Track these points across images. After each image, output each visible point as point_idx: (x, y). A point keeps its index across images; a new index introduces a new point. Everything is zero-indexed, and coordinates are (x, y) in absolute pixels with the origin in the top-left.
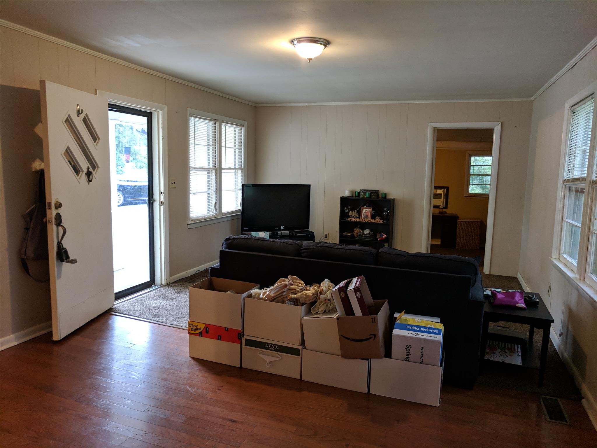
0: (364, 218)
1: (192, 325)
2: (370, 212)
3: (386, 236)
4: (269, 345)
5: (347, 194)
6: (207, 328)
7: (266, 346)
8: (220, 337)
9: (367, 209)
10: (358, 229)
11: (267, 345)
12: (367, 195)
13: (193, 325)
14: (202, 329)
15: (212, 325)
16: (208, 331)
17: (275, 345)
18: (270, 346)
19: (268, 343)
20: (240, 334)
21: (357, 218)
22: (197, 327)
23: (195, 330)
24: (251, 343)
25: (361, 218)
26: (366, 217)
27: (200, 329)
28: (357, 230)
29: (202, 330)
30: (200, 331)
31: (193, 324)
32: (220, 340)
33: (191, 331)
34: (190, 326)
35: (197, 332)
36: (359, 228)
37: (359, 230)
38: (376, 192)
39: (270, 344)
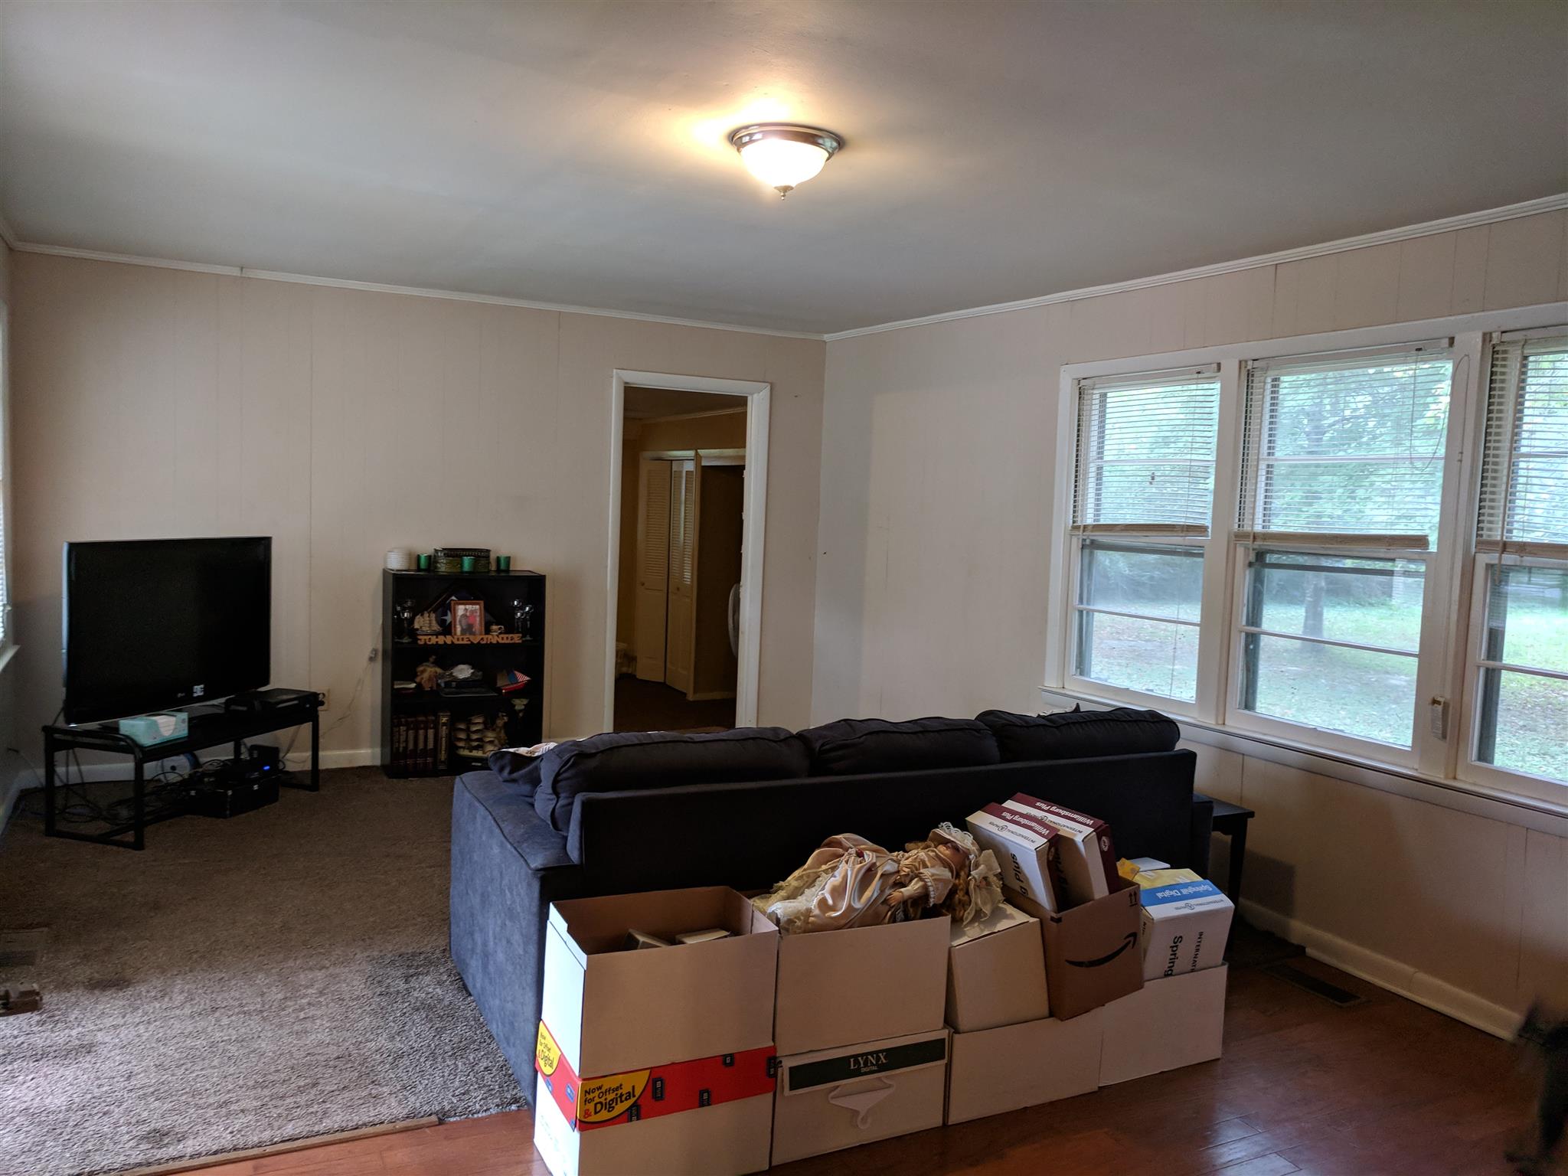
0: (463, 632)
1: (597, 1093)
2: (478, 614)
3: (528, 678)
4: (860, 1058)
5: (396, 562)
6: (655, 1082)
7: (852, 1068)
8: (705, 1096)
9: (467, 607)
10: (432, 665)
11: (857, 1062)
12: (467, 563)
13: (603, 1090)
14: (637, 1094)
15: (673, 1063)
16: (662, 1091)
17: (877, 1052)
18: (862, 1062)
19: (855, 1057)
20: (770, 1060)
21: (437, 634)
22: (619, 1092)
23: (610, 1107)
24: (807, 1076)
25: (455, 634)
26: (468, 629)
27: (629, 1095)
28: (429, 669)
29: (637, 1096)
30: (633, 1100)
31: (600, 1088)
32: (709, 1105)
33: (596, 1113)
34: (589, 1097)
35: (621, 1108)
36: (433, 663)
37: (433, 669)
38: (481, 555)
39: (862, 1055)
